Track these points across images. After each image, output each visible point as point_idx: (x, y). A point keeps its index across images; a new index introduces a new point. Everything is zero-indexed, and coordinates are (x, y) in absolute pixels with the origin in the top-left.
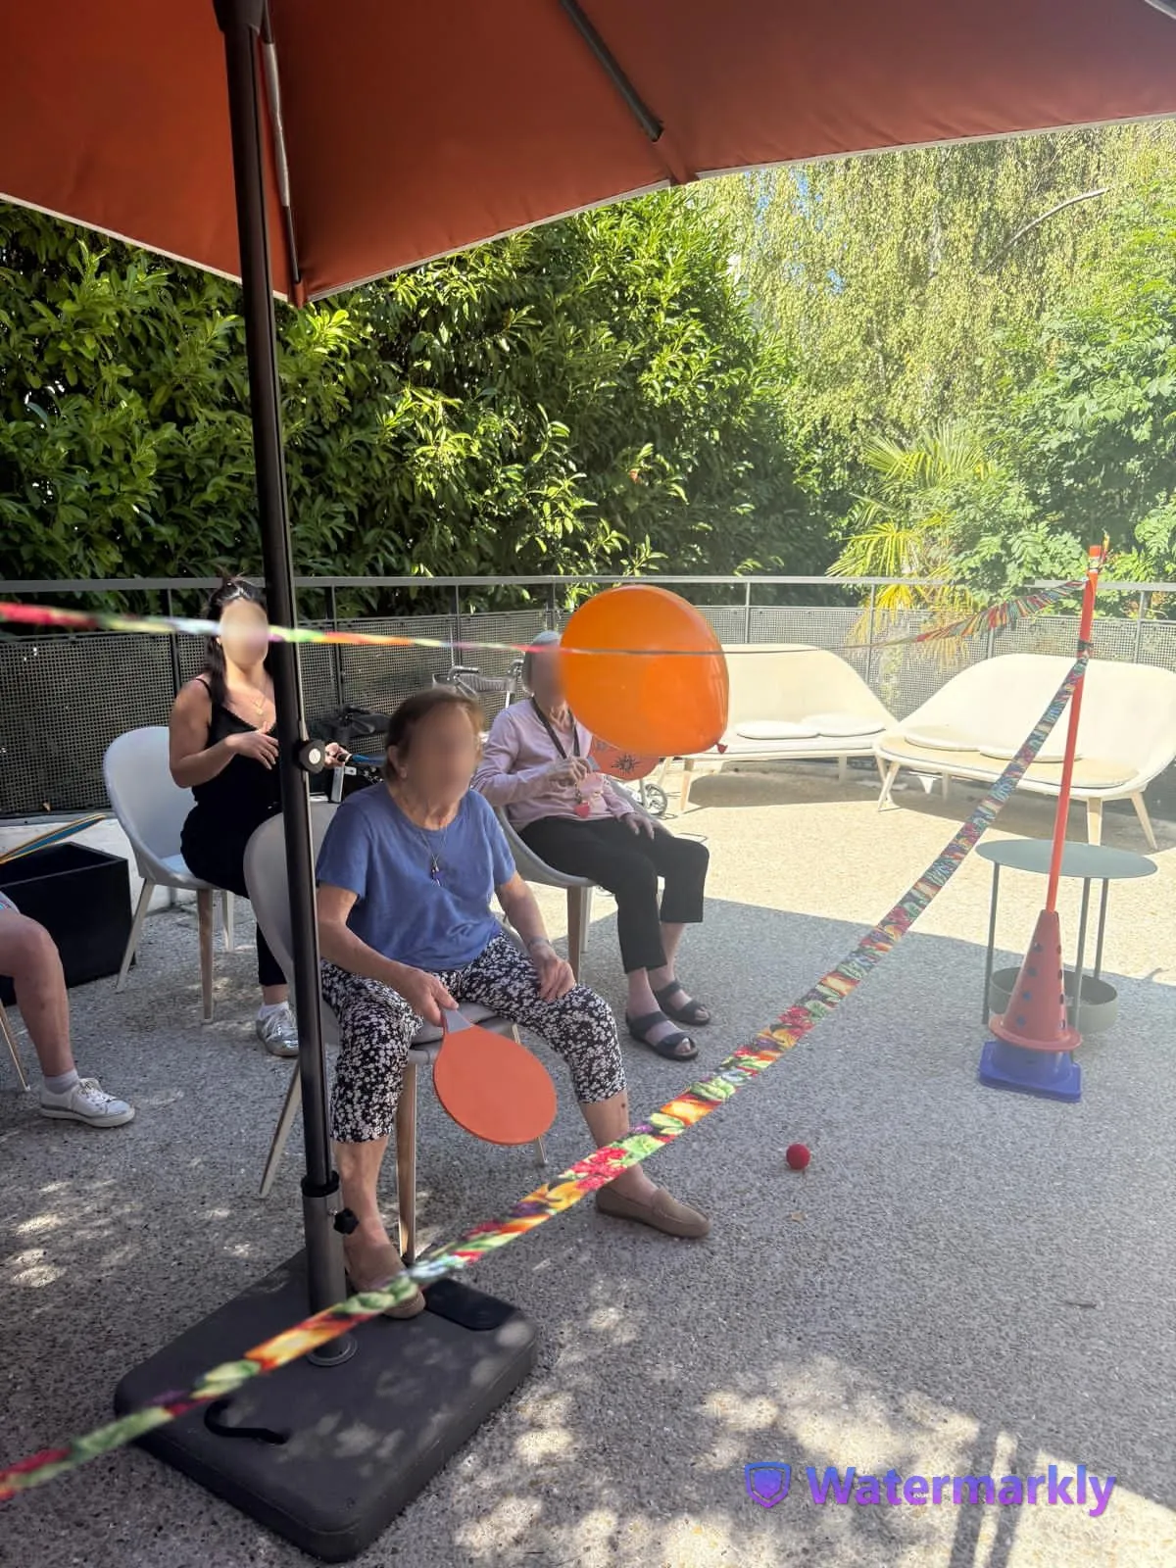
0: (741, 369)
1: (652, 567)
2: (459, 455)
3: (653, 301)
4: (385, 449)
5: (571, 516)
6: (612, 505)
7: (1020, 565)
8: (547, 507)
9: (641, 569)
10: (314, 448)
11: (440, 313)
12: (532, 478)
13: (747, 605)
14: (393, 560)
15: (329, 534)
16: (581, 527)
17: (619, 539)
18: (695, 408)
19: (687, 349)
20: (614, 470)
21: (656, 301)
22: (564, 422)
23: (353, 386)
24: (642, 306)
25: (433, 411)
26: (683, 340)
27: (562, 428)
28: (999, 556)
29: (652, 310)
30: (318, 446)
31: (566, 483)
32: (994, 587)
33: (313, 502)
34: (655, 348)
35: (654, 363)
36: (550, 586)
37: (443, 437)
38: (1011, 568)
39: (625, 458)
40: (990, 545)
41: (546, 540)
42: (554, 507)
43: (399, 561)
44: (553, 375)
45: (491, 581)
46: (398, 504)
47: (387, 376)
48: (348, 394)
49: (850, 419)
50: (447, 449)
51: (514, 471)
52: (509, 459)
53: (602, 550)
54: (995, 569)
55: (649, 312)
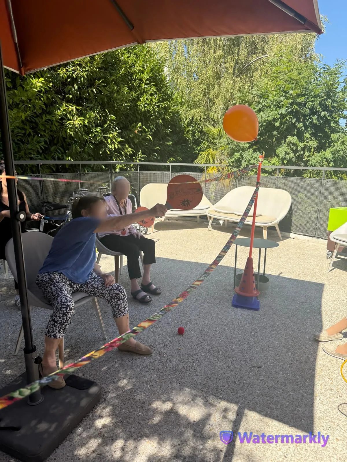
0: (168, 102)
1: (143, 159)
2: (81, 124)
3: (141, 80)
4: (57, 121)
5: (117, 143)
6: (130, 140)
7: (245, 161)
8: (109, 141)
9: (139, 160)
10: (34, 121)
11: (74, 80)
12: (104, 131)
13: (170, 172)
14: (60, 156)
15: (39, 148)
16: (120, 147)
17: (131, 150)
18: (154, 112)
19: (151, 95)
20: (130, 130)
21: (142, 80)
22: (114, 115)
23: (46, 102)
24: (138, 82)
25: (72, 110)
26: (150, 92)
27: (113, 117)
28: (239, 158)
29: (141, 83)
30: (35, 120)
31: (115, 133)
32: (238, 167)
33: (34, 137)
34: (142, 94)
35: (142, 99)
36: (110, 165)
37: (76, 118)
38: (243, 161)
39: (133, 127)
40: (237, 155)
41: (109, 150)
42: (111, 140)
43: (62, 156)
44: (111, 101)
45: (92, 162)
46: (62, 139)
47: (58, 100)
48: (45, 104)
49: (200, 117)
50: (77, 122)
51: (99, 129)
52: (97, 126)
53: (126, 154)
54: (238, 162)
55: (140, 83)
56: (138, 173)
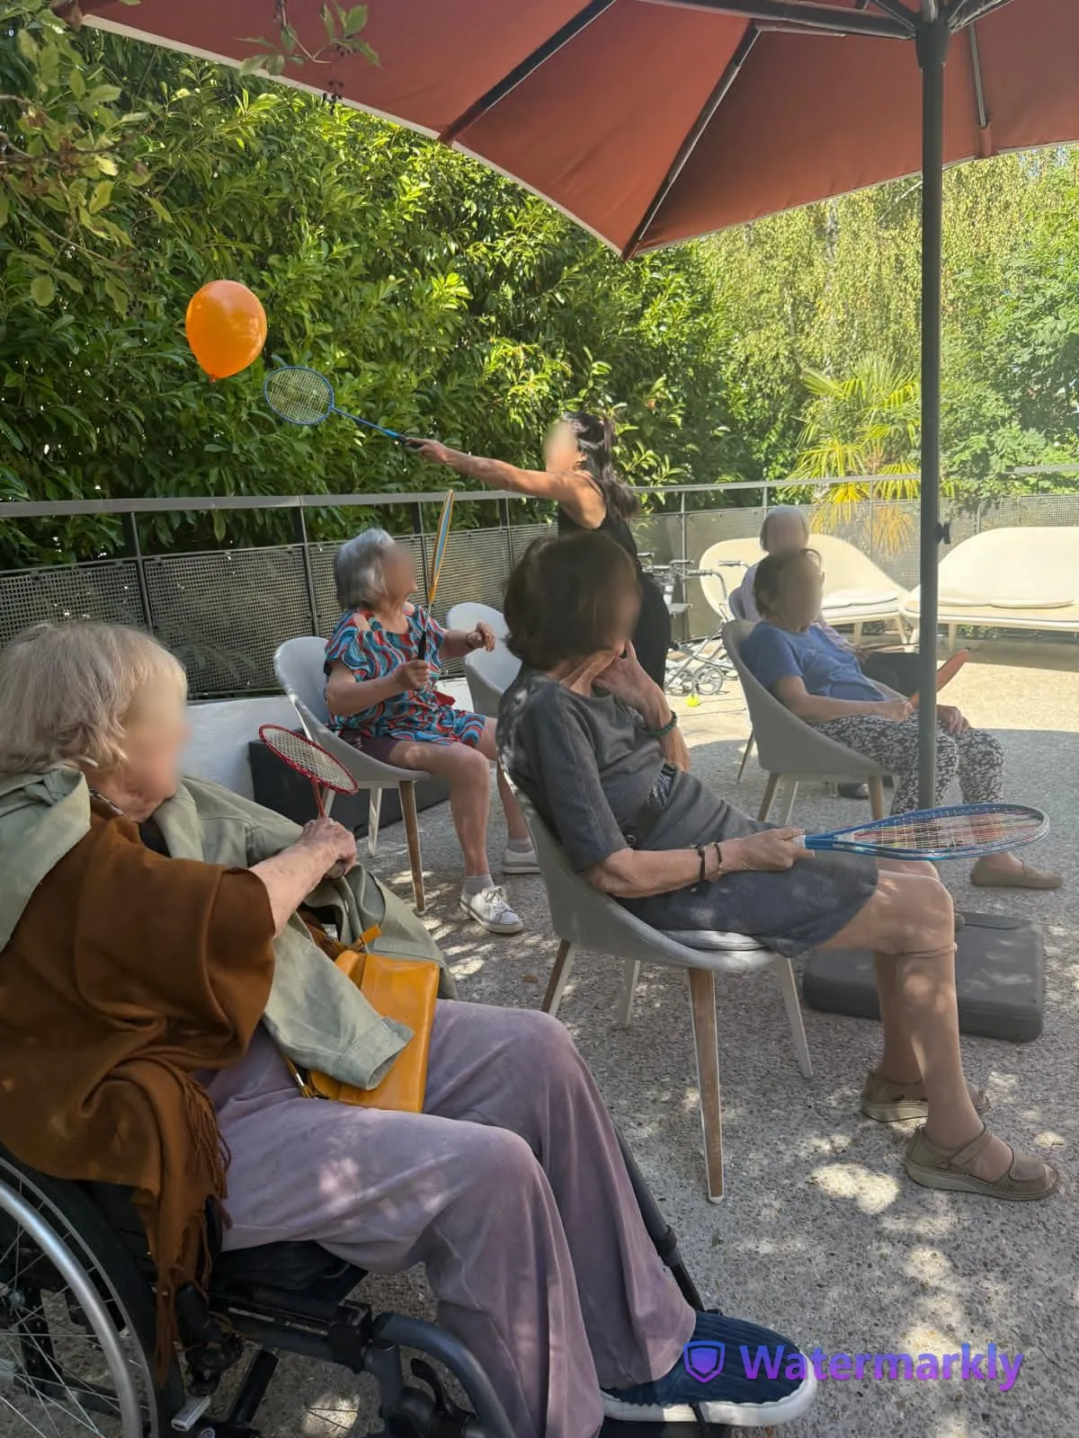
1: (672, 481)
3: (640, 259)
4: (485, 390)
7: (1002, 457)
9: (663, 483)
11: (507, 273)
16: (625, 449)
17: (653, 457)
20: (634, 401)
21: (642, 260)
22: (605, 363)
25: (513, 357)
26: (670, 291)
27: (604, 366)
28: (984, 450)
29: (640, 267)
32: (981, 476)
34: (647, 299)
35: (648, 312)
37: (531, 377)
38: (994, 458)
39: (640, 392)
40: (977, 442)
49: (774, 353)
53: (639, 467)
54: (982, 459)
55: (636, 268)
56: (681, 515)
